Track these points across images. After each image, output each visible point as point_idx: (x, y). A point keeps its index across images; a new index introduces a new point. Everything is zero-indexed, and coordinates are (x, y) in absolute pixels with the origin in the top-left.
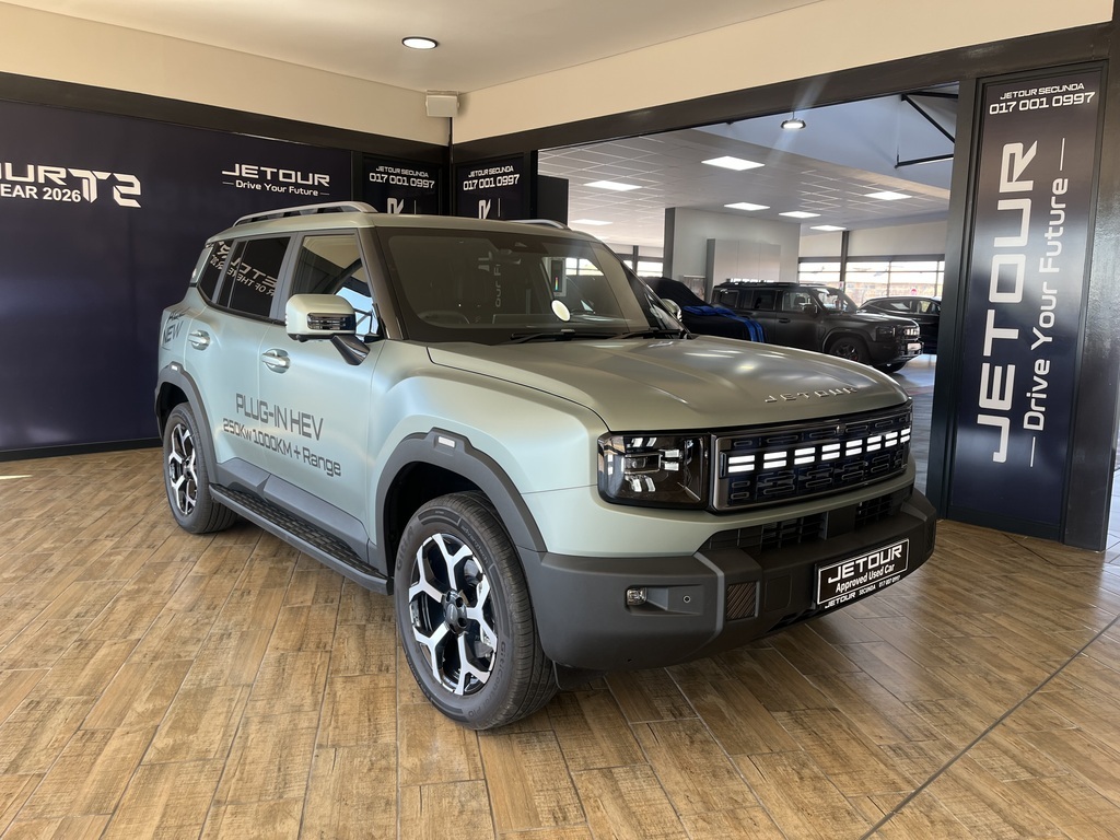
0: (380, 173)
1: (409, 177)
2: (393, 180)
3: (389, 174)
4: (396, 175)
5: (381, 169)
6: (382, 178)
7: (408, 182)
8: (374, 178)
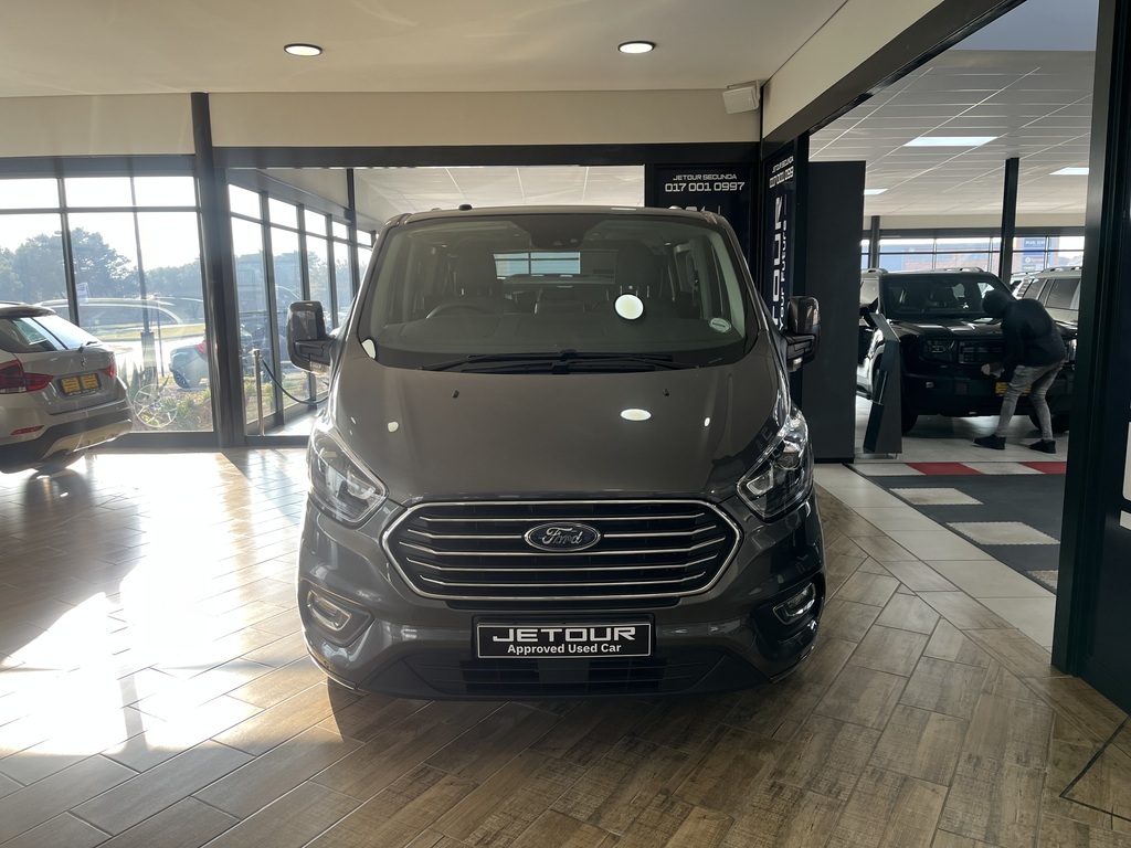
0: (678, 182)
1: (712, 183)
2: (692, 187)
3: (688, 182)
4: (696, 182)
5: (679, 178)
6: (680, 187)
7: (711, 187)
8: (669, 188)
